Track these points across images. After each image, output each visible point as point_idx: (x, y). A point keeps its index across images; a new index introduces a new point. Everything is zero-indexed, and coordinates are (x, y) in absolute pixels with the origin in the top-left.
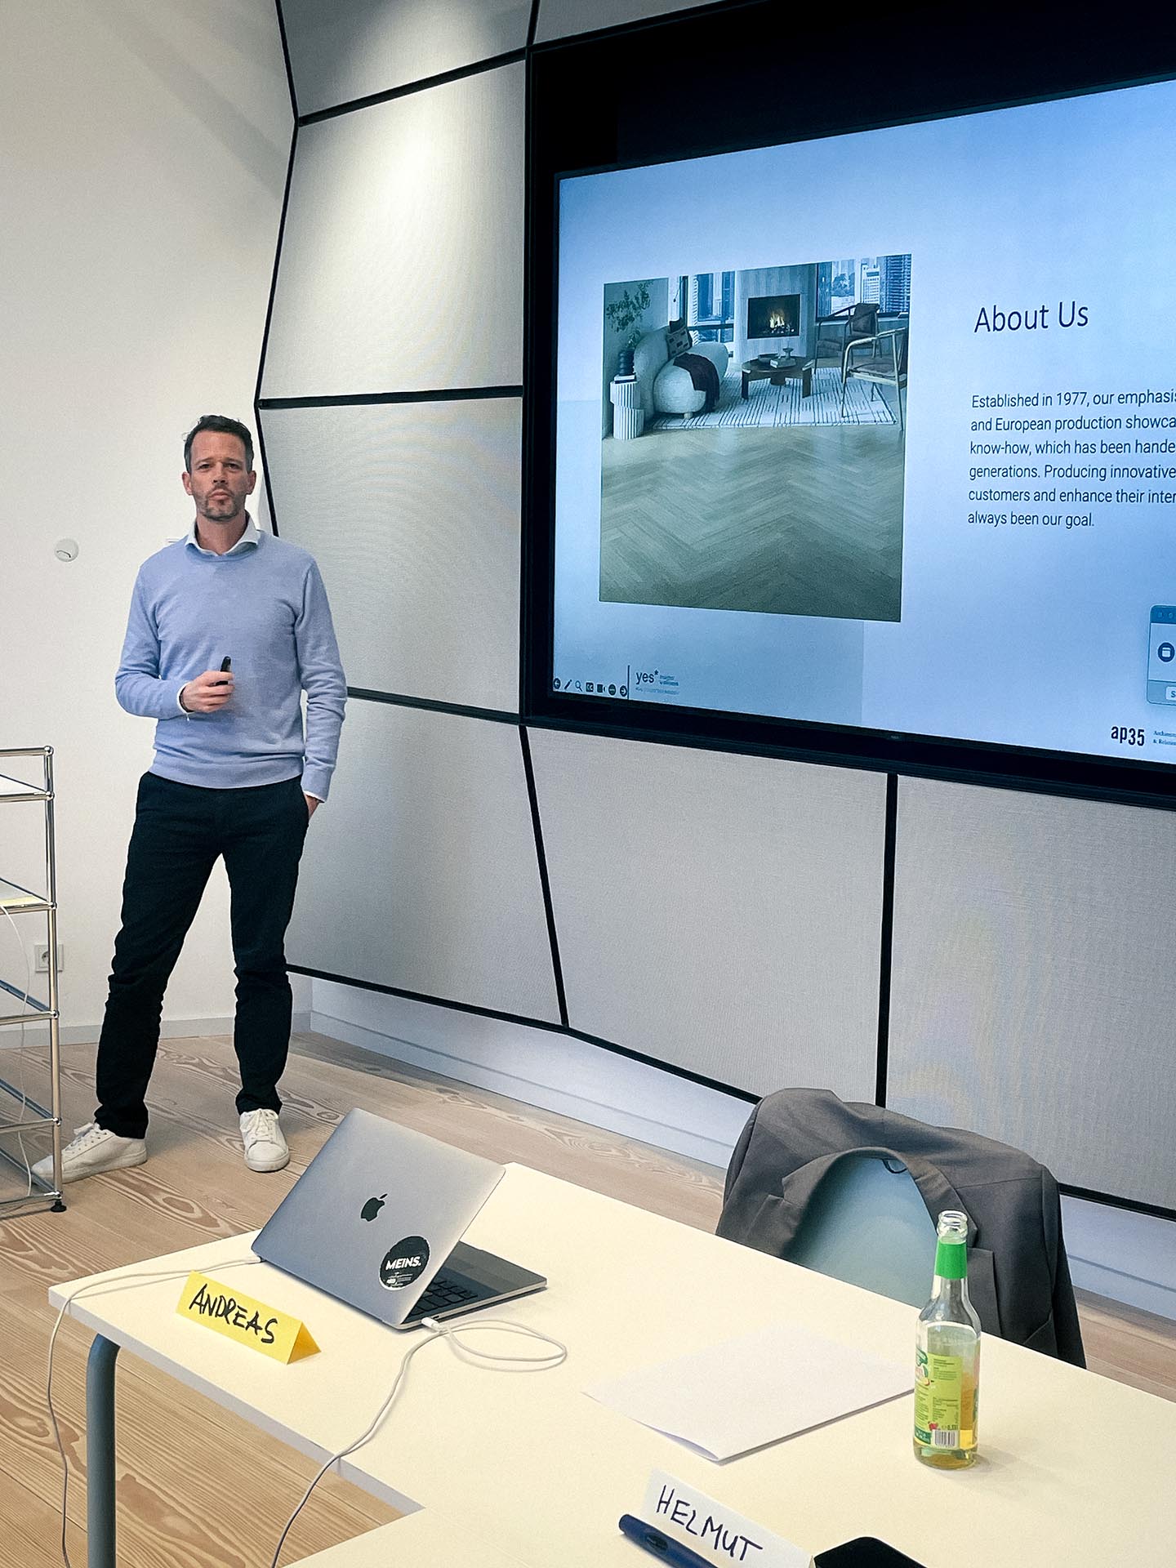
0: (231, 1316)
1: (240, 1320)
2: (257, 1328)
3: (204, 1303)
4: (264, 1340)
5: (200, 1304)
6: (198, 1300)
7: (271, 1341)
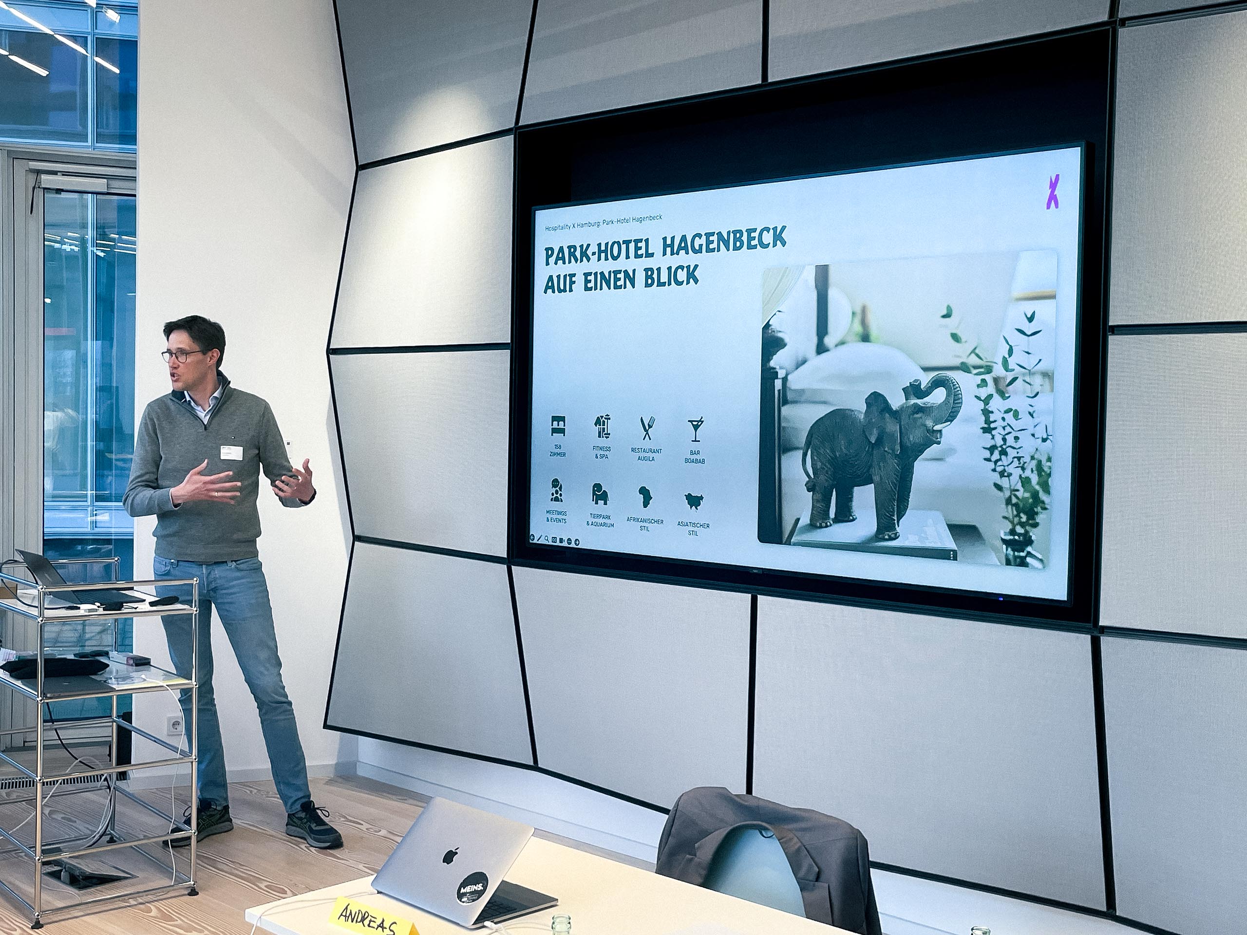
0: (366, 922)
2: (383, 928)
3: (348, 915)
6: (344, 914)
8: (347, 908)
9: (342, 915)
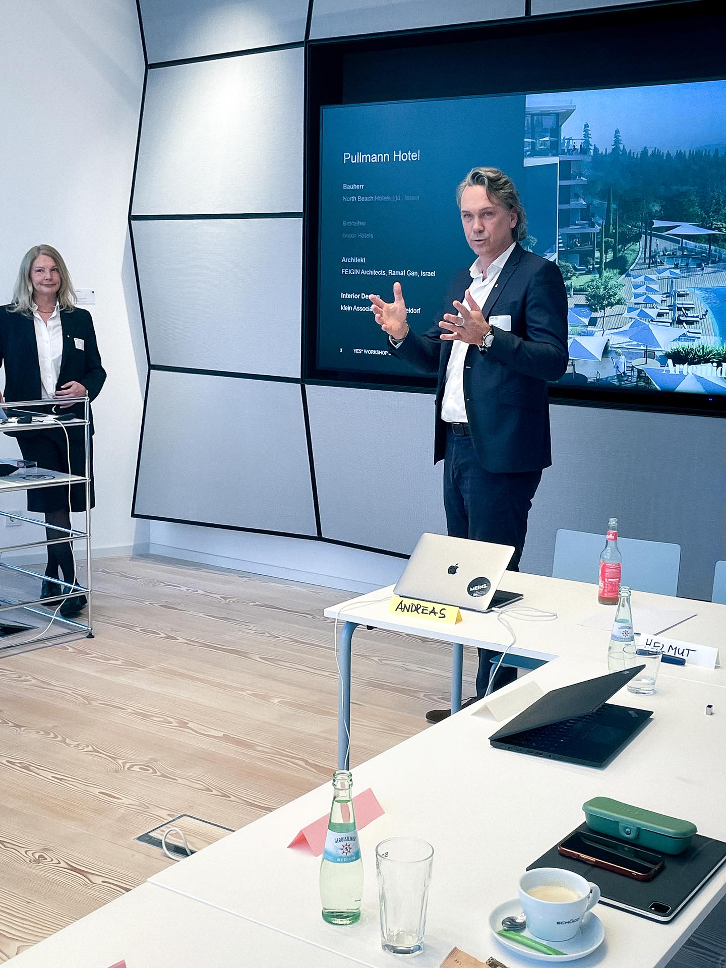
0: (420, 611)
1: (425, 611)
2: (435, 613)
3: (403, 607)
4: (440, 617)
6: (400, 607)
7: (445, 617)
8: (401, 603)
9: (398, 608)
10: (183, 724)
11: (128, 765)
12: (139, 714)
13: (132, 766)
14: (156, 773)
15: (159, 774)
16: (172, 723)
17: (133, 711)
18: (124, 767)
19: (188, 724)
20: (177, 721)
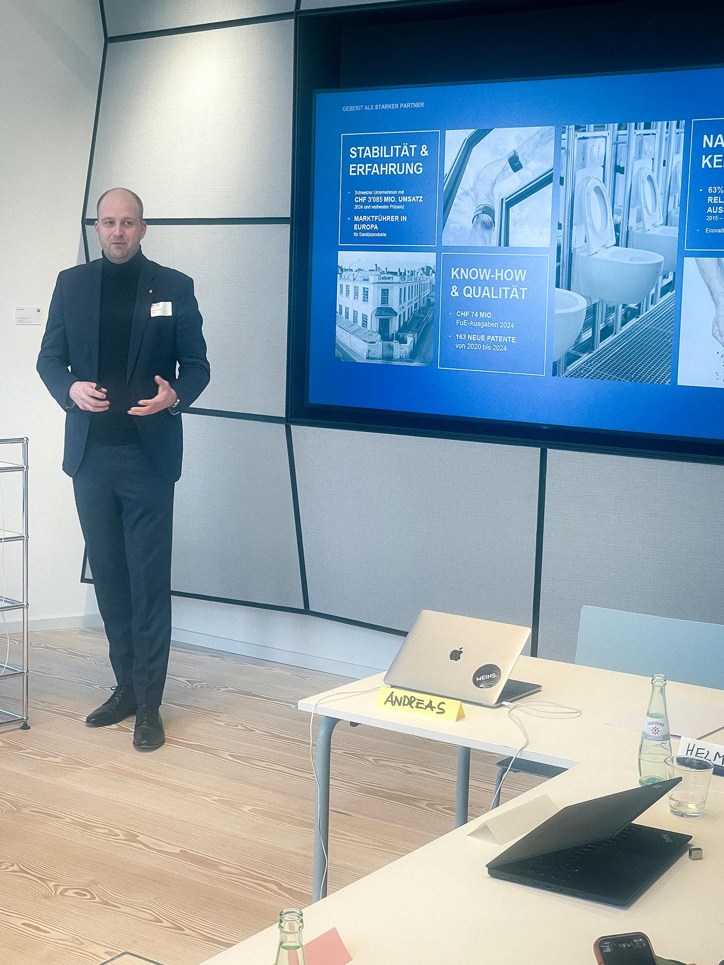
0: (414, 704)
1: (419, 705)
2: (432, 708)
3: (394, 700)
4: (437, 713)
5: (392, 701)
6: (390, 699)
7: (444, 712)
9: (387, 700)
10: (132, 837)
11: (60, 889)
12: (78, 824)
13: (66, 890)
14: (95, 899)
15: (97, 899)
16: (119, 835)
17: (71, 821)
18: (55, 892)
19: (138, 836)
20: (125, 833)
